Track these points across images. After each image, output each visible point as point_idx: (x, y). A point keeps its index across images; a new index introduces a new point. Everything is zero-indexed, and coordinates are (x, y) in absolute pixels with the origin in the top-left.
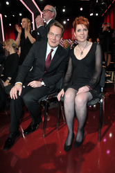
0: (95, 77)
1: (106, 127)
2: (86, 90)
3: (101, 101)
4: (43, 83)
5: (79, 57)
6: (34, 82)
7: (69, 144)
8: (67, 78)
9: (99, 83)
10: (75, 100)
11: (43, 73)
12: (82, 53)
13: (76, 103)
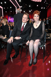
0: (42, 36)
1: (46, 57)
2: (38, 41)
3: (45, 46)
4: (20, 38)
5: (36, 27)
6: (17, 37)
7: (31, 63)
8: (30, 36)
9: (44, 38)
10: (34, 45)
11: (20, 34)
12: (37, 26)
13: (34, 46)
